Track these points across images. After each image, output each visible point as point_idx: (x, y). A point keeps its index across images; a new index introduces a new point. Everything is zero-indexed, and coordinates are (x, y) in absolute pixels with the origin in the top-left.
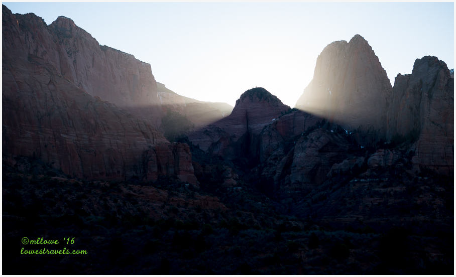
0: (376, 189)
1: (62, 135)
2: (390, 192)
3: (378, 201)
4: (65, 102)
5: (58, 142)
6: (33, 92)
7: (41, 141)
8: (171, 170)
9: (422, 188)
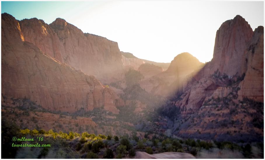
0: (213, 112)
1: (41, 86)
2: (220, 113)
3: (212, 120)
4: (44, 67)
5: (39, 90)
6: (26, 62)
7: (30, 90)
8: (101, 104)
9: (239, 110)
